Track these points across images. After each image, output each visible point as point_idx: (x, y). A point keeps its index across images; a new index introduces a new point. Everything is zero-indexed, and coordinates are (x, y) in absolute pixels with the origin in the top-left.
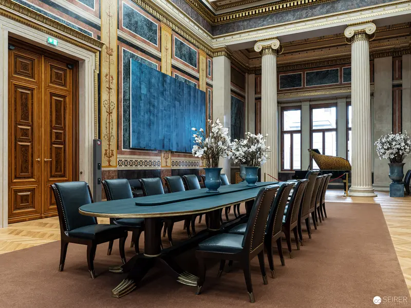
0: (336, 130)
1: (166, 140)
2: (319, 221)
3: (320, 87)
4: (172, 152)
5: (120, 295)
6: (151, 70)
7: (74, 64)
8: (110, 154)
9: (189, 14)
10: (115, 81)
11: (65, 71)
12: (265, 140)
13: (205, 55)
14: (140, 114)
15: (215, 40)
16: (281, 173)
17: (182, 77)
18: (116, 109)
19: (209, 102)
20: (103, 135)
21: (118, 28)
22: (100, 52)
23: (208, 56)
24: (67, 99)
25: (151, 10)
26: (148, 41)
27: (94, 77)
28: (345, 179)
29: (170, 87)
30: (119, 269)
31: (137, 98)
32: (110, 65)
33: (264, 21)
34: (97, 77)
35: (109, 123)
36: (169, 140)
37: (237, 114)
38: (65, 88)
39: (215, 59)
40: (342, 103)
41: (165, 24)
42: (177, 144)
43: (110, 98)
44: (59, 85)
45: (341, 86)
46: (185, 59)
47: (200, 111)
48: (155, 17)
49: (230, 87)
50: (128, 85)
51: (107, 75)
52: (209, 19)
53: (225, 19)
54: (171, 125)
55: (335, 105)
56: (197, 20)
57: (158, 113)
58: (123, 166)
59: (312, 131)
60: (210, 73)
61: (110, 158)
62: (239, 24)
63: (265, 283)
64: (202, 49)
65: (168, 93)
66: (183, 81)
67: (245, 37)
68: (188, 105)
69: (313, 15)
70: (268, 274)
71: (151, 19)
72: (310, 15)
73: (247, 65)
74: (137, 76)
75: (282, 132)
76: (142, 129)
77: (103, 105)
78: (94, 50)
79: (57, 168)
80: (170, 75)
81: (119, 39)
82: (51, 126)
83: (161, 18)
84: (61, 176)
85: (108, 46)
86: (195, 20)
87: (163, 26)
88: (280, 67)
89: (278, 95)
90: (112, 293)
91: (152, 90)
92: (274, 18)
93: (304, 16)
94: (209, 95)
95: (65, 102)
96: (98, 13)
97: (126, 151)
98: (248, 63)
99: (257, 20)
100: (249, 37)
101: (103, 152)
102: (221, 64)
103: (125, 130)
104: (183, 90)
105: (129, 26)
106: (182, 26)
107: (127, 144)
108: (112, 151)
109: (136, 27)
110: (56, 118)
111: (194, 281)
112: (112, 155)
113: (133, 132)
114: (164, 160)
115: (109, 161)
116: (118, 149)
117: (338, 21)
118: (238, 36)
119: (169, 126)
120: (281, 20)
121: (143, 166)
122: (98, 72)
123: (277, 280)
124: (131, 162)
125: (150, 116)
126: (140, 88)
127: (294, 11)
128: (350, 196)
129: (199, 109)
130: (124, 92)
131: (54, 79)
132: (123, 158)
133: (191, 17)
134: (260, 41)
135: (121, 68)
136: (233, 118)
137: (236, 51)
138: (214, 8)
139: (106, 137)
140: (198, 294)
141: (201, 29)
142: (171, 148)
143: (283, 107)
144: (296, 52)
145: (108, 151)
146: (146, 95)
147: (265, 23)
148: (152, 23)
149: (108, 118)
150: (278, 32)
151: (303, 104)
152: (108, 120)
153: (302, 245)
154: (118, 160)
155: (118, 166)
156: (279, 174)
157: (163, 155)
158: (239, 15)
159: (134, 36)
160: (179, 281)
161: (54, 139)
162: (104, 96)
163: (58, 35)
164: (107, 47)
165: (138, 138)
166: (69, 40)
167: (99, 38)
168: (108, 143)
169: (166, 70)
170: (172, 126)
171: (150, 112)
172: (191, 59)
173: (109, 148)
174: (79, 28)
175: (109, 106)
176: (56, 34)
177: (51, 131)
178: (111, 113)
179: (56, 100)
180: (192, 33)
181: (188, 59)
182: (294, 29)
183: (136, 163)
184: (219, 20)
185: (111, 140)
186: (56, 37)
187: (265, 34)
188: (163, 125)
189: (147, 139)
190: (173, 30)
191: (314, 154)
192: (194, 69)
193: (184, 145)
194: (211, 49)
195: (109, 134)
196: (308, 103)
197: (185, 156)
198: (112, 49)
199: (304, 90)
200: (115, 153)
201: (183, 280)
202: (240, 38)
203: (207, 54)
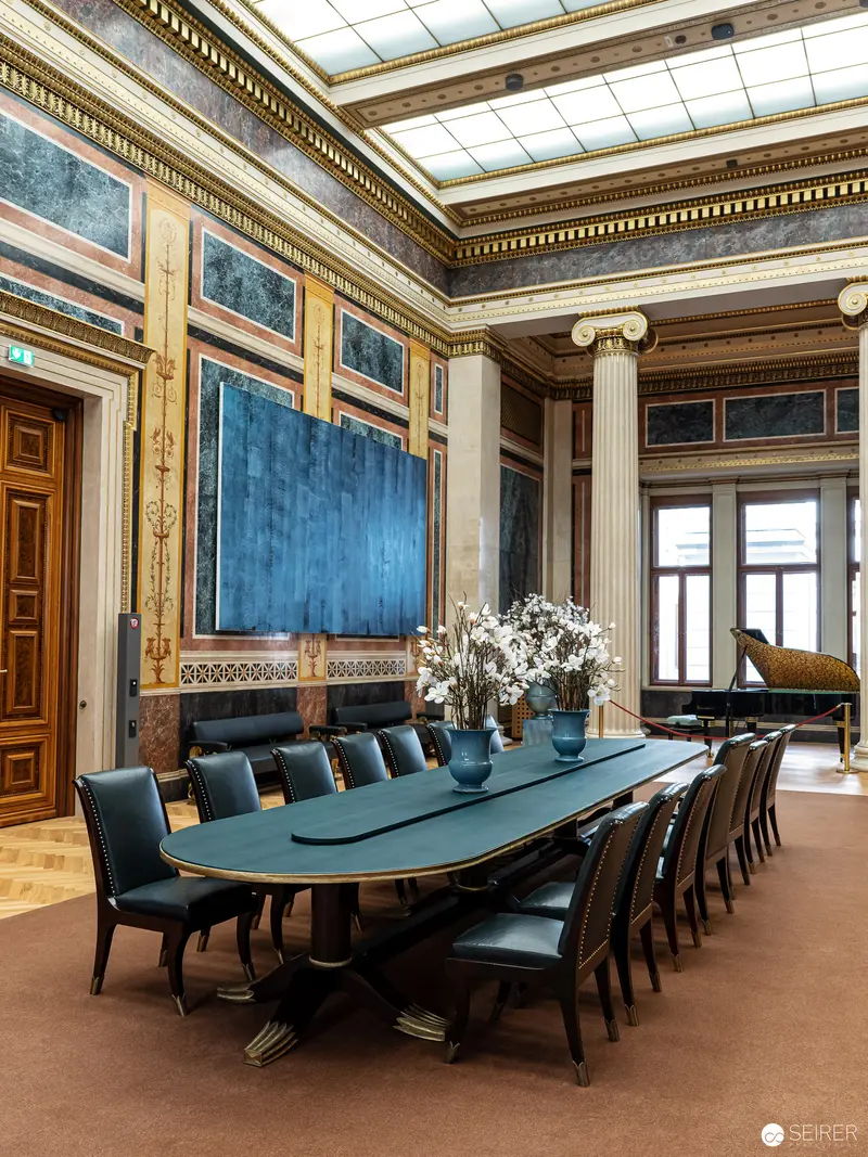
0: (816, 568)
1: (314, 604)
2: (756, 857)
3: (768, 443)
4: (330, 637)
5: (263, 1061)
6: (275, 409)
7: (69, 409)
8: (162, 650)
9: (381, 243)
10: (178, 449)
11: (45, 428)
12: (606, 641)
13: (427, 352)
14: (243, 536)
15: (455, 310)
16: (650, 692)
17: (360, 421)
18: (178, 523)
19: (437, 487)
20: (142, 599)
21: (190, 303)
22: (141, 372)
23: (435, 356)
24: (50, 502)
25: (278, 245)
26: (269, 329)
27: (124, 443)
28: (842, 718)
29: (328, 451)
30: (244, 994)
31: (237, 490)
32: (165, 404)
33: (600, 259)
34: (131, 441)
35: (161, 564)
36: (323, 602)
37: (516, 519)
38: (47, 475)
39: (454, 364)
40: (834, 490)
41: (317, 277)
42: (345, 613)
43: (163, 495)
44: (31, 467)
45: (831, 442)
46: (370, 368)
47: (412, 513)
48: (288, 262)
49: (498, 440)
50: (212, 456)
51: (157, 434)
52: (440, 252)
53: (486, 250)
54: (329, 559)
55: (816, 494)
56: (405, 257)
57: (292, 527)
58: (195, 683)
59: (743, 570)
60: (439, 404)
61: (161, 662)
62: (529, 265)
63: (612, 1038)
64: (417, 338)
65: (321, 469)
66: (365, 434)
67: (546, 305)
68: (377, 502)
69: (746, 248)
70: (620, 1015)
71: (276, 268)
72: (737, 246)
73: (549, 374)
74: (238, 429)
75: (653, 572)
76: (247, 578)
77: (145, 516)
78: (124, 369)
79: (19, 693)
80: (328, 420)
81: (192, 331)
82: (7, 580)
83: (305, 262)
84: (29, 715)
85: (162, 355)
86: (401, 257)
87: (310, 283)
88: (647, 382)
89: (641, 464)
90: (246, 1056)
91: (278, 467)
92: (631, 252)
93: (719, 250)
94: (438, 468)
95: (44, 511)
96: (139, 266)
97: (203, 640)
98: (552, 369)
99: (581, 256)
100: (556, 303)
101: (144, 645)
102: (472, 379)
103: (202, 581)
104: (363, 459)
105: (218, 293)
106: (363, 277)
107: (206, 620)
108: (167, 641)
109: (238, 295)
110: (21, 556)
111: (439, 1028)
112: (167, 652)
113: (225, 585)
114: (307, 660)
115: (158, 671)
116: (182, 636)
117: (819, 267)
118: (526, 299)
119: (320, 564)
120: (653, 257)
121: (250, 680)
122: (135, 428)
123: (640, 1030)
124: (217, 671)
125: (271, 538)
126: (246, 462)
127: (692, 234)
128: (857, 771)
129: (408, 508)
130: (202, 474)
131: (18, 451)
132: (196, 659)
133: (389, 251)
134: (588, 315)
135: (195, 411)
136: (506, 531)
137: (518, 340)
138: (454, 222)
139: (151, 604)
140: (451, 1063)
141: (416, 281)
142: (326, 627)
143: (655, 497)
144: (698, 340)
145: (155, 643)
146: (262, 480)
147: (604, 265)
148: (280, 278)
149: (157, 551)
150: (643, 292)
151: (716, 490)
152: (157, 556)
153: (706, 934)
154: (181, 665)
155: (181, 683)
156: (644, 694)
157: (303, 645)
158: (528, 240)
159: (232, 320)
160: (399, 1028)
161: (13, 615)
162: (149, 493)
163: (35, 337)
164: (159, 357)
165: (238, 603)
166: (62, 347)
167: (139, 334)
168: (156, 620)
169: (318, 404)
170: (329, 564)
171: (271, 526)
172: (386, 367)
173: (159, 635)
174: (89, 314)
175: (162, 518)
176: (30, 335)
177: (7, 592)
178: (167, 536)
179: (21, 507)
180: (389, 295)
181: (377, 371)
182: (689, 285)
183: (231, 672)
184: (469, 253)
185: (165, 612)
186: (30, 342)
187: (604, 297)
188: (307, 561)
189: (261, 603)
190: (337, 292)
191: (749, 642)
192: (393, 397)
193: (364, 615)
194: (444, 336)
195: (160, 594)
196: (732, 489)
197: (365, 647)
198: (172, 362)
199: (719, 449)
200: (173, 647)
201: (408, 1024)
202: (531, 307)
203: (433, 351)
